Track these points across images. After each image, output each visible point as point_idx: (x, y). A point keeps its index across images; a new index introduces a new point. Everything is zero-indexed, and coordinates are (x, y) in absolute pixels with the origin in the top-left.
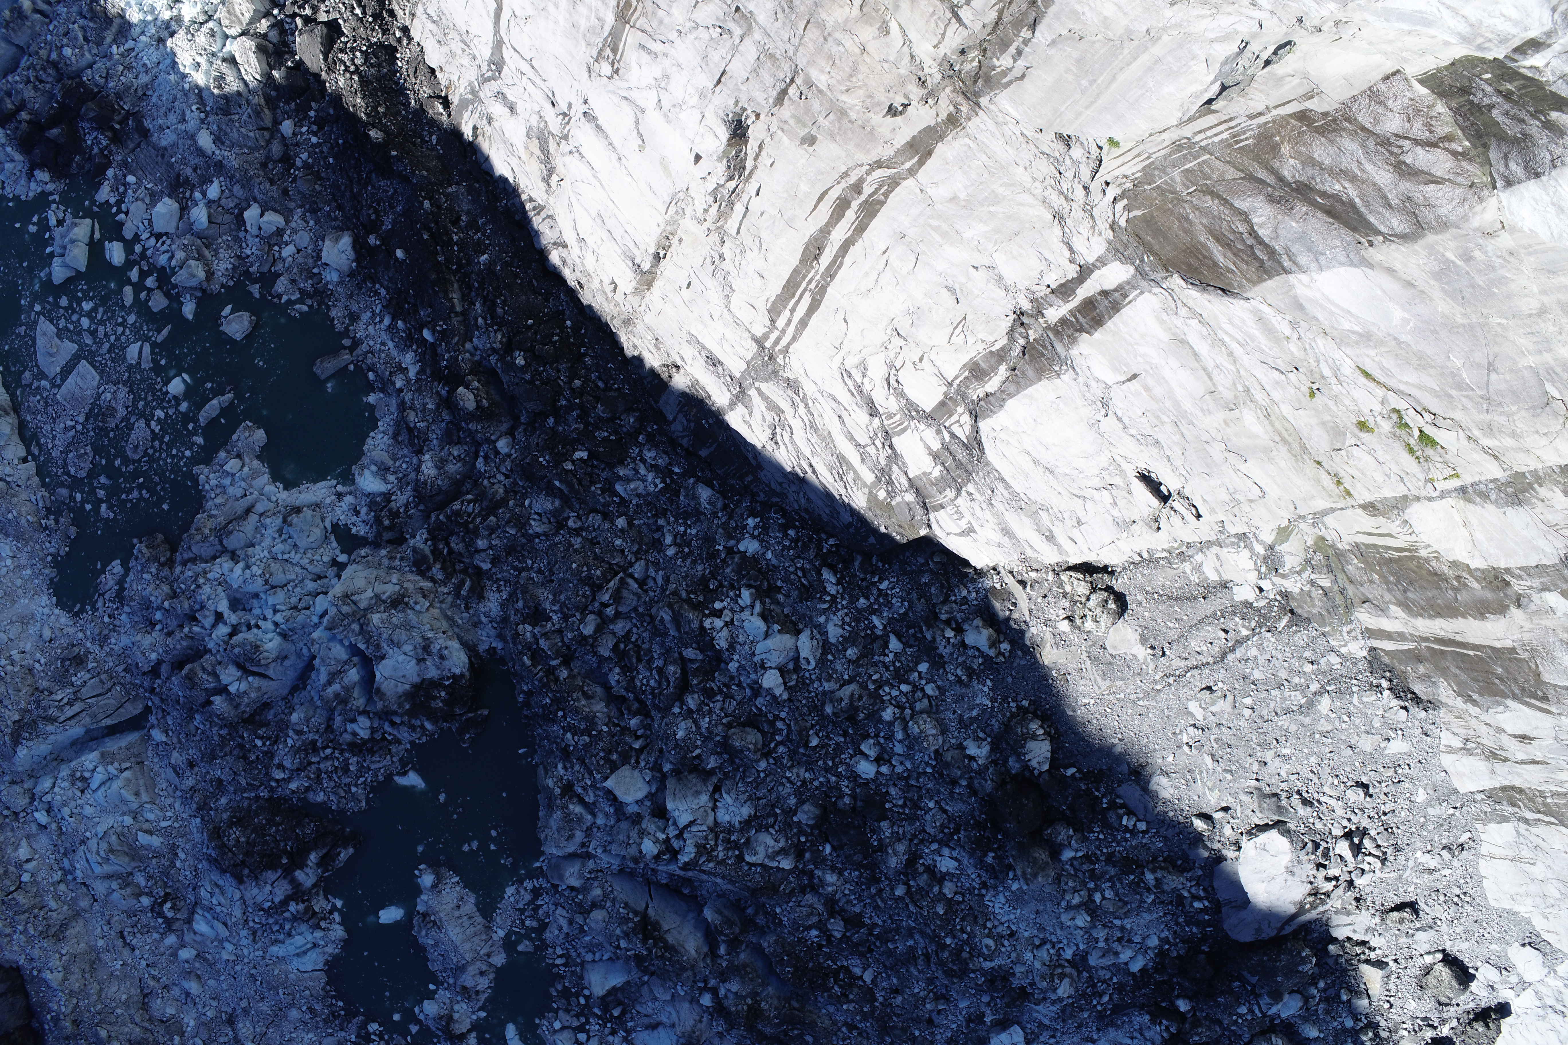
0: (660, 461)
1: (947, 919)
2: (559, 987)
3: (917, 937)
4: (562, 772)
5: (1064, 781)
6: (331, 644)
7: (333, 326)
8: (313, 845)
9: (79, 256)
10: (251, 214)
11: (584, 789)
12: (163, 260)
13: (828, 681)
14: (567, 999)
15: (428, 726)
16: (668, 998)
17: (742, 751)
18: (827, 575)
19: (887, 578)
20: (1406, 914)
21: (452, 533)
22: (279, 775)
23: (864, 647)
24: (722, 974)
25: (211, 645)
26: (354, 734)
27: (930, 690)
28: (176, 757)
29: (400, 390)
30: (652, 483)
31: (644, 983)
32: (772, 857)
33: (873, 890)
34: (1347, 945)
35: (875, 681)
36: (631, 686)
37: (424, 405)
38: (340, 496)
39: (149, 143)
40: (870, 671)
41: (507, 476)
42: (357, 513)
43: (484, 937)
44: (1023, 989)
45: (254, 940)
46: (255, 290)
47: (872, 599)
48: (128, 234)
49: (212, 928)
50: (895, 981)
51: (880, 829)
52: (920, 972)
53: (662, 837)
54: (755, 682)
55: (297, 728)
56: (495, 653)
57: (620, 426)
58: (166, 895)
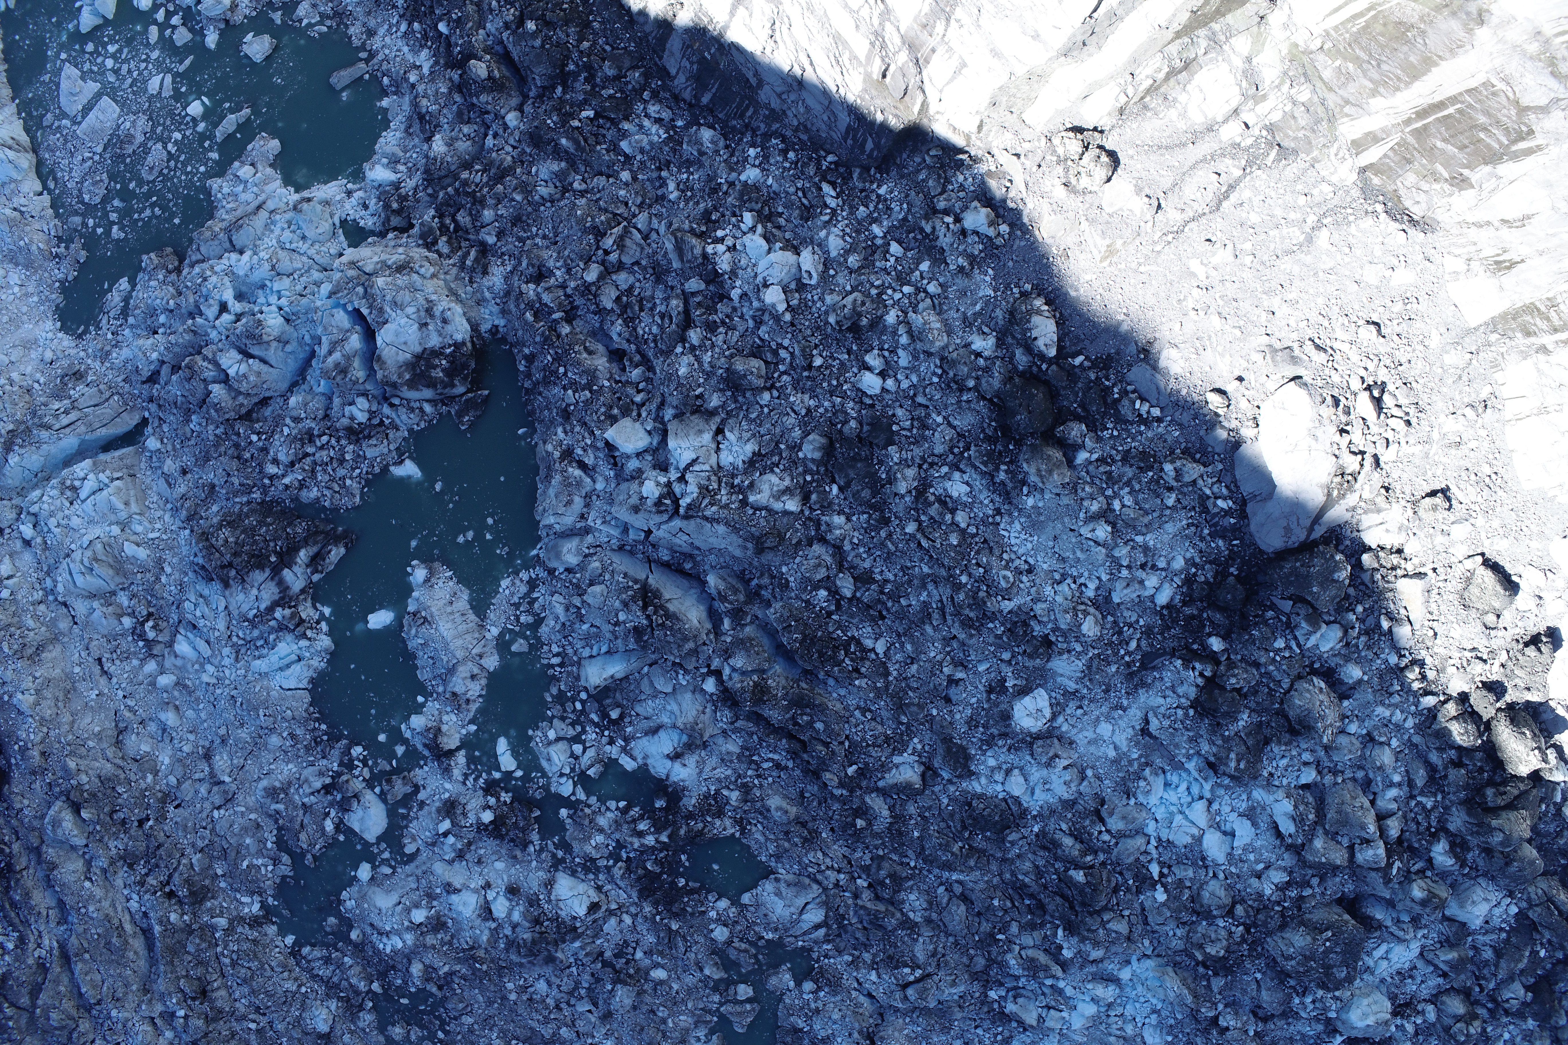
0: (664, 115)
1: (961, 552)
2: (554, 691)
3: (931, 587)
4: (562, 436)
5: (1071, 374)
6: (334, 311)
7: (350, 42)
8: (306, 542)
9: (108, 5)
11: (584, 451)
13: (831, 294)
14: (563, 705)
15: (428, 408)
16: (670, 690)
17: (745, 375)
18: (827, 189)
19: (885, 184)
20: (1439, 500)
21: (458, 208)
22: (272, 469)
23: (865, 259)
24: (726, 651)
25: (213, 335)
26: (352, 418)
27: (932, 288)
28: (170, 466)
29: (413, 86)
30: (656, 135)
31: (643, 676)
32: (778, 496)
33: (883, 534)
34: (1381, 554)
35: (877, 287)
36: (634, 338)
37: (438, 91)
38: (349, 193)
40: (873, 278)
41: (514, 147)
42: (366, 207)
43: (477, 635)
44: (1045, 637)
45: (237, 660)
46: (277, 17)
47: (872, 207)
49: (195, 648)
50: (909, 647)
51: (887, 456)
52: (936, 629)
53: (663, 480)
54: (758, 310)
55: (294, 413)
56: (497, 331)
57: (627, 83)
58: (150, 615)
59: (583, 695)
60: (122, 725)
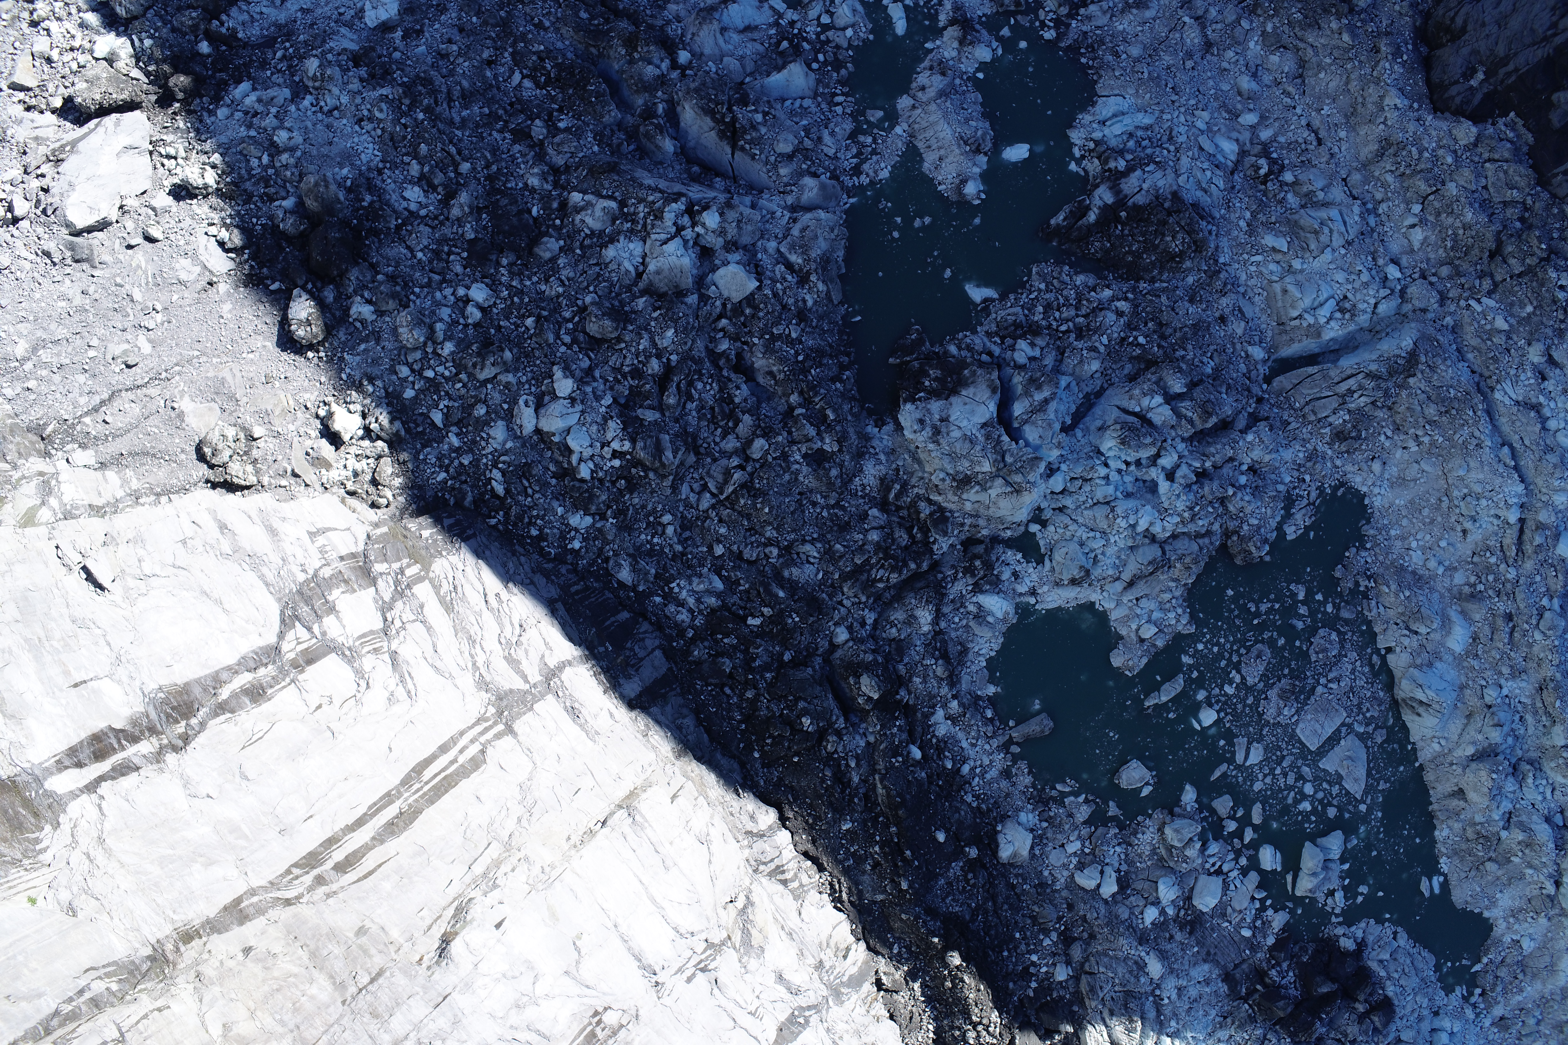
0: (673, 610)
1: (419, 138)
2: (843, 72)
3: (457, 119)
4: (808, 297)
5: (283, 277)
6: (1038, 442)
7: (1030, 767)
8: (1092, 230)
9: (1310, 858)
10: (1109, 888)
11: (785, 279)
12: (1214, 848)
13: (508, 383)
14: (836, 59)
15: (952, 350)
16: (725, 59)
17: (604, 315)
18: (500, 489)
19: (440, 483)
21: (906, 548)
22: (1122, 305)
23: (470, 414)
24: (663, 83)
25: (1181, 446)
26: (1032, 345)
27: (404, 371)
28: (1239, 328)
29: (954, 697)
30: (682, 589)
31: (751, 74)
32: (589, 204)
33: (494, 168)
34: (44, 107)
35: (460, 381)
36: (724, 383)
37: (925, 681)
38: (1033, 592)
39: (1224, 967)
40: (463, 391)
41: (840, 603)
42: (1015, 575)
43: (916, 126)
44: (356, 65)
45: (1171, 130)
46: (1113, 810)
47: (456, 462)
48: (1254, 877)
49: (1217, 146)
50: (488, 74)
51: (476, 232)
52: (460, 83)
53: (699, 229)
54: (588, 383)
55: (1093, 354)
56: (876, 422)
57: (710, 648)
58: (1264, 183)
59: (815, 66)
60: (1299, 81)
